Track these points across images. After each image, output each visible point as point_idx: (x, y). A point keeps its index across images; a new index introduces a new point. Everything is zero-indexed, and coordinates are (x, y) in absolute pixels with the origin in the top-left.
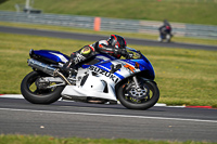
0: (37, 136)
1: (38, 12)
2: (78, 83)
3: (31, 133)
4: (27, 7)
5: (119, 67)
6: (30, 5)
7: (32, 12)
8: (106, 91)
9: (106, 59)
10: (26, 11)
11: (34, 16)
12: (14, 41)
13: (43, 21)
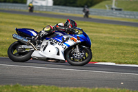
0: (118, 89)
1: (120, 10)
2: (42, 49)
3: (115, 87)
4: (114, 6)
5: (67, 39)
6: (115, 5)
7: (116, 9)
8: (58, 54)
9: (60, 34)
10: (112, 9)
11: (118, 12)
12: (105, 28)
13: (123, 16)
